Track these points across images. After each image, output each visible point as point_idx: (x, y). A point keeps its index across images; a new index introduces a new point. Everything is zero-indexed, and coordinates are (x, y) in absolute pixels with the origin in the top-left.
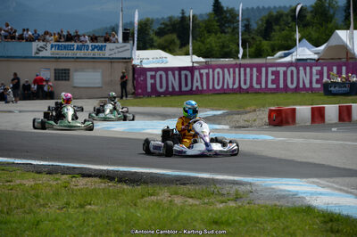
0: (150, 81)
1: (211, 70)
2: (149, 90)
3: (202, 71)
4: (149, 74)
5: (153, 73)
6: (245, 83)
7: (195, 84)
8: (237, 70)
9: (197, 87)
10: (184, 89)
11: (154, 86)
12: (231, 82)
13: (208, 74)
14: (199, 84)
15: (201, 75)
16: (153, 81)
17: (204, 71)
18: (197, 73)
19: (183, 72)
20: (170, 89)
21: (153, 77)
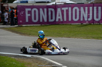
0: (27, 15)
1: (70, 8)
2: (27, 21)
3: (63, 9)
4: (27, 10)
5: (30, 9)
6: (97, 17)
7: (58, 17)
8: (91, 8)
9: (59, 19)
10: (50, 20)
11: (30, 18)
12: (86, 16)
13: (67, 11)
14: (61, 17)
15: (62, 11)
16: (29, 15)
17: (65, 9)
18: (59, 10)
19: (50, 9)
20: (41, 21)
21: (30, 12)
